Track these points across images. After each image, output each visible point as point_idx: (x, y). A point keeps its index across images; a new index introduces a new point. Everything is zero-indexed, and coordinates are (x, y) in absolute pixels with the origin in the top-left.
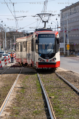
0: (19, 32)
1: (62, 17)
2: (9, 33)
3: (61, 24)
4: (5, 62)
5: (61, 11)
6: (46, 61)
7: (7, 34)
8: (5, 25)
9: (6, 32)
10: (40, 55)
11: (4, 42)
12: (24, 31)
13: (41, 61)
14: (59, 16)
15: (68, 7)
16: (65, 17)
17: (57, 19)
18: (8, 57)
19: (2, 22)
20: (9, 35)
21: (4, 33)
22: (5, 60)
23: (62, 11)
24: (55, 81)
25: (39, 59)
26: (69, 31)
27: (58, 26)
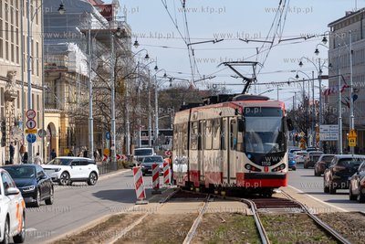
0: (197, 91)
1: (334, 46)
2: (168, 91)
3: (330, 65)
4: (154, 180)
5: (330, 25)
6: (263, 171)
7: (160, 96)
8: (156, 68)
9: (158, 89)
10: (249, 156)
11: (153, 122)
12: (215, 86)
13: (251, 169)
14: (325, 40)
15: (352, 13)
16: (342, 45)
17: (317, 51)
18: (165, 165)
19: (147, 57)
20: (167, 98)
21: (153, 91)
22: (154, 174)
23: (335, 26)
24: (312, 240)
25: (246, 166)
26: (354, 89)
27: (321, 72)
